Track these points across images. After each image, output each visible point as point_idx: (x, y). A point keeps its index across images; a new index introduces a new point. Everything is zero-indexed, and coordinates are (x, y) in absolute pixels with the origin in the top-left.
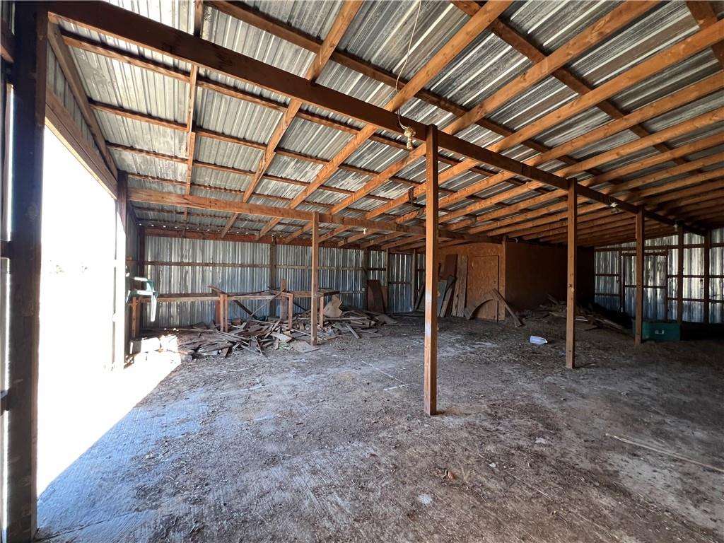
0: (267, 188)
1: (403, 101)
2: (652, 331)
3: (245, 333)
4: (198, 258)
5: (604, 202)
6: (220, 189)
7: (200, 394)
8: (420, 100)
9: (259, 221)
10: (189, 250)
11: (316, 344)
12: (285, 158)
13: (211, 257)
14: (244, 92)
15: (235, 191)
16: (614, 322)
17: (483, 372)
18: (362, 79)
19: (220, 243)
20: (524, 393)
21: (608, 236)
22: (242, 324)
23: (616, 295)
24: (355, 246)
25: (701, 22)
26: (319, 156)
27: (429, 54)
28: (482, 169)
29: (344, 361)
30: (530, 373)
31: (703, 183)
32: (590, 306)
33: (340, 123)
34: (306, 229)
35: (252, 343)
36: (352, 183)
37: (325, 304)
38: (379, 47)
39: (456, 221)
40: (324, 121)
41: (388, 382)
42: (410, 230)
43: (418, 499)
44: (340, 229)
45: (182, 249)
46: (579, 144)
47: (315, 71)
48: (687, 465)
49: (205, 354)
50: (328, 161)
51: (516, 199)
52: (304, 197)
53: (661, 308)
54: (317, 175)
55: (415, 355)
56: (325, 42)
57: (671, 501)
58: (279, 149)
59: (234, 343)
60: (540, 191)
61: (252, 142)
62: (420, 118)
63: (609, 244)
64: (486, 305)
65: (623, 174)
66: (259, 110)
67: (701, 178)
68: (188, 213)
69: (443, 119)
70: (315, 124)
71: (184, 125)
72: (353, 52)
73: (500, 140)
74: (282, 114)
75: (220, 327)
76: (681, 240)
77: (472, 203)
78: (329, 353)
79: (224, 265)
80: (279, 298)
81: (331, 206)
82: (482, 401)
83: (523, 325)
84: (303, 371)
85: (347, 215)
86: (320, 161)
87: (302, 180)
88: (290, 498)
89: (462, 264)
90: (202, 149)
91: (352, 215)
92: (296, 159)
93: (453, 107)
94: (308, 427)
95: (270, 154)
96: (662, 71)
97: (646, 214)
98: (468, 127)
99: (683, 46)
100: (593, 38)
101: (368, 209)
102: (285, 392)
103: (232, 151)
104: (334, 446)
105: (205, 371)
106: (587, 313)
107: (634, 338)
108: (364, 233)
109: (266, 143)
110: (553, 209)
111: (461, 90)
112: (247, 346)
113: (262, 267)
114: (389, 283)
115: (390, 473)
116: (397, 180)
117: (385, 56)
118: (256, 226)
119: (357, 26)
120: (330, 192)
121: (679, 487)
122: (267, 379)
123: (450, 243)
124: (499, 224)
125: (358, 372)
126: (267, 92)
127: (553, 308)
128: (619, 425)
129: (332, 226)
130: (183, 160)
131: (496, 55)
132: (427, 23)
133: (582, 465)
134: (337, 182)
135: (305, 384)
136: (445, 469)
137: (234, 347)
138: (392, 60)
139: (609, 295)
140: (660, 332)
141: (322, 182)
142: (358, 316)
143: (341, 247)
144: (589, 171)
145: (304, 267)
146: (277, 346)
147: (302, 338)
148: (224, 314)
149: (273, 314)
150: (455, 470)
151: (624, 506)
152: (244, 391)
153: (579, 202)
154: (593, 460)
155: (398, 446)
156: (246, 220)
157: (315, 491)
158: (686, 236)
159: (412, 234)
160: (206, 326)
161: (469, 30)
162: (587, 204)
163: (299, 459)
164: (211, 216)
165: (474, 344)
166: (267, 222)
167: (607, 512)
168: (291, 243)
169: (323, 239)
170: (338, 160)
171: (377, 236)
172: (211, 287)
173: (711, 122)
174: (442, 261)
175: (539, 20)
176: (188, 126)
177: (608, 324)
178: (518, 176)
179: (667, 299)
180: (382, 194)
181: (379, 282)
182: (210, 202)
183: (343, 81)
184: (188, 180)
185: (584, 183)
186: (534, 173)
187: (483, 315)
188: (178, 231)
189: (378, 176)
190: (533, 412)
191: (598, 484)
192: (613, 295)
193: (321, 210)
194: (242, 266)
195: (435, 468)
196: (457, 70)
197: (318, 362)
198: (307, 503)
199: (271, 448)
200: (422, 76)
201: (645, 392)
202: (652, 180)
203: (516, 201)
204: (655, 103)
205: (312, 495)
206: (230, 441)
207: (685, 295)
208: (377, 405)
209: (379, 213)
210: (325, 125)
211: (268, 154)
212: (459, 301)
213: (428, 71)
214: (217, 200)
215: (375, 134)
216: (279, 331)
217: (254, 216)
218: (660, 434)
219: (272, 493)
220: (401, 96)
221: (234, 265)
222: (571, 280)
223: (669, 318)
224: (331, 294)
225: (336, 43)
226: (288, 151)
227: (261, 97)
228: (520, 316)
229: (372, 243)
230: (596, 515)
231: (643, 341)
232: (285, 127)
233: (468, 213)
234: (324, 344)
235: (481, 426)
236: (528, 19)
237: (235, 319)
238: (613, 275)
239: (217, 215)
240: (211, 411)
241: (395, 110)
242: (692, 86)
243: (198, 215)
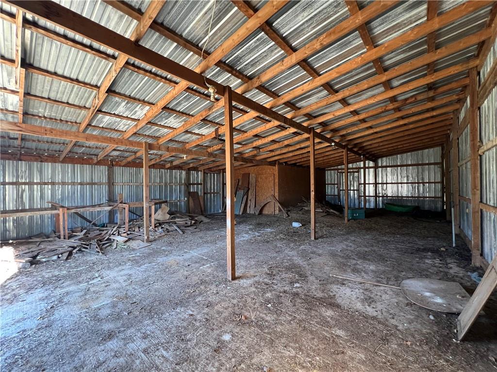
0: (102, 122)
1: (207, 67)
2: (353, 214)
3: (86, 238)
4: (35, 178)
5: (328, 142)
6: (55, 119)
7: (39, 293)
8: (219, 68)
9: (97, 148)
10: (25, 172)
11: (148, 241)
12: (117, 99)
13: (50, 177)
14: (74, 41)
15: (71, 122)
16: (336, 211)
17: (265, 248)
18: (176, 48)
19: (59, 166)
20: (289, 258)
21: (331, 162)
22: (82, 231)
23: (336, 195)
24: (179, 167)
25: (367, 47)
26: (146, 99)
27: (223, 38)
28: (261, 118)
29: (171, 252)
30: (292, 245)
31: (373, 134)
32: (324, 203)
33: (162, 77)
34: (138, 155)
35: (92, 246)
36: (173, 121)
37: (156, 211)
38: (187, 27)
39: (247, 151)
40: (148, 74)
41: (204, 262)
42: (218, 157)
43: (222, 338)
44: (166, 155)
45: (17, 170)
46: (314, 107)
47: (138, 35)
48: (366, 285)
49: (44, 260)
50: (154, 105)
51: (283, 138)
52: (135, 131)
53: (357, 202)
54: (145, 114)
55: (223, 241)
56: (145, 15)
57: (359, 306)
58: (110, 91)
59: (74, 248)
60: (295, 134)
61: (85, 84)
62: (220, 80)
63: (333, 167)
64: (268, 205)
65: (336, 127)
66: (90, 59)
67: (371, 131)
68: (22, 139)
69: (235, 83)
70: (140, 76)
71: (13, 61)
72: (168, 26)
73: (271, 101)
74: (111, 64)
75: (60, 235)
76: (365, 164)
77: (257, 140)
78: (159, 247)
79: (63, 183)
80: (117, 208)
81: (158, 138)
82: (264, 266)
83: (289, 216)
84: (137, 263)
85: (170, 145)
86: (147, 104)
87: (133, 117)
88: (124, 361)
89: (252, 180)
90: (34, 84)
91: (175, 145)
92: (126, 102)
93: (241, 76)
94: (141, 304)
95: (103, 95)
96: (351, 71)
97: (349, 150)
98: (251, 90)
99: (360, 59)
100: (317, 46)
101: (187, 141)
102: (121, 281)
103: (65, 88)
104: (162, 314)
105: (44, 274)
106: (322, 207)
107: (344, 219)
108: (185, 158)
109: (99, 85)
110: (303, 145)
111: (246, 65)
112: (87, 248)
113: (100, 185)
114: (204, 193)
115: (203, 325)
116: (206, 122)
117: (192, 34)
118: (93, 151)
119: (170, 7)
120: (157, 128)
121: (362, 297)
122: (105, 273)
123: (245, 166)
124: (273, 154)
125: (181, 258)
126: (96, 45)
127: (305, 205)
128: (336, 269)
129: (160, 153)
130: (14, 92)
131: (265, 47)
132: (220, 16)
133: (318, 295)
134: (162, 121)
135: (138, 272)
136: (240, 314)
137: (74, 251)
138: (198, 37)
139: (333, 195)
140: (356, 215)
141: (149, 120)
142: (181, 218)
143: (168, 169)
144: (320, 124)
145: (137, 184)
146: (115, 246)
147: (137, 238)
148: (64, 224)
149: (112, 221)
150: (246, 314)
151: (337, 314)
152: (83, 285)
153: (315, 142)
154: (323, 291)
155: (209, 305)
156: (83, 146)
157: (145, 351)
158: (367, 162)
159: (220, 160)
160: (45, 235)
161: (248, 27)
162: (320, 143)
163: (133, 330)
164: (47, 142)
165: (260, 230)
166: (103, 149)
167: (329, 319)
168: (126, 166)
169: (153, 162)
170: (162, 104)
171: (195, 160)
172: (51, 202)
173: (374, 102)
174: (240, 178)
175: (289, 30)
176: (16, 62)
177: (332, 212)
178: (283, 124)
179: (359, 196)
180: (197, 131)
181: (197, 193)
182: (46, 130)
183: (162, 46)
184: (19, 109)
185: (318, 131)
186: (291, 123)
187: (265, 212)
188: (12, 154)
189: (193, 118)
190: (293, 269)
191: (325, 304)
192: (335, 196)
193: (149, 141)
194: (81, 184)
195: (233, 315)
196: (242, 52)
197: (150, 254)
198: (138, 362)
199: (107, 327)
200: (219, 52)
201: (349, 248)
202: (350, 131)
203: (282, 140)
204: (349, 88)
205: (143, 355)
206: (69, 328)
207: (367, 194)
208: (195, 279)
209: (195, 145)
210: (149, 77)
211: (100, 94)
212: (252, 204)
213: (223, 49)
214: (53, 129)
215: (188, 88)
216: (117, 234)
217: (91, 143)
218: (355, 270)
219: (108, 362)
220: (205, 64)
221: (73, 184)
222: (312, 188)
223: (360, 207)
224: (161, 203)
225: (154, 16)
226: (119, 94)
227: (91, 47)
228: (287, 210)
229: (191, 165)
230: (324, 322)
231: (348, 221)
232: (114, 75)
233: (254, 146)
234: (155, 240)
235: (263, 282)
236: (283, 27)
237: (75, 228)
238: (334, 184)
239: (54, 141)
240: (49, 307)
241: (202, 73)
242: (365, 81)
243: (34, 141)
